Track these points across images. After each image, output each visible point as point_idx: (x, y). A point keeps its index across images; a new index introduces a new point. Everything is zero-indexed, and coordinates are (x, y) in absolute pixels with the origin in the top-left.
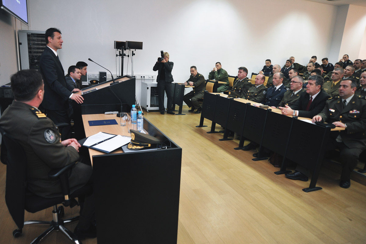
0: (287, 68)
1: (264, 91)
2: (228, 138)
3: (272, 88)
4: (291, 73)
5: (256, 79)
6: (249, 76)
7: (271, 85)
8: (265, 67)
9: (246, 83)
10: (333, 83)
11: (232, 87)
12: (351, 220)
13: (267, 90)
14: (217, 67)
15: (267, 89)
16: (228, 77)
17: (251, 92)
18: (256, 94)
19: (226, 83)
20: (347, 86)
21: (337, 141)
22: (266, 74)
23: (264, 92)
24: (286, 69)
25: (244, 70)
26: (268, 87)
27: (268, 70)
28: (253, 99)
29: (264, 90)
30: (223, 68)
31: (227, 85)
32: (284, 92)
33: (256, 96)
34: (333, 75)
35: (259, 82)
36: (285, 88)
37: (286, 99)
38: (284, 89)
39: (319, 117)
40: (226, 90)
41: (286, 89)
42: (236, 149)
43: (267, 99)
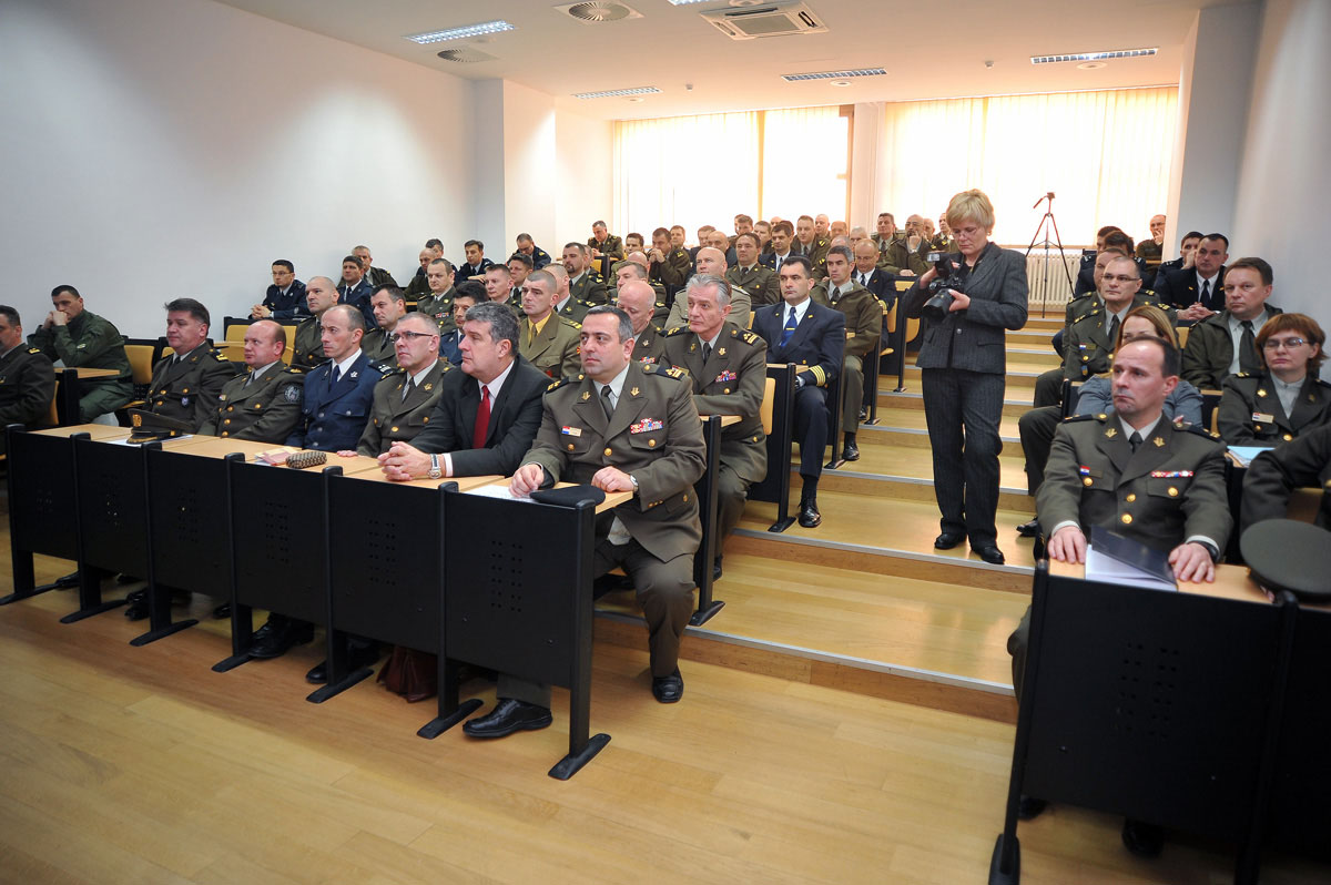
0: (353, 288)
1: (291, 389)
2: (175, 620)
3: (321, 373)
4: (381, 305)
5: (246, 341)
6: (215, 332)
7: (313, 358)
8: (273, 290)
9: (207, 364)
10: (531, 325)
11: (148, 386)
12: (746, 836)
13: (302, 384)
14: (61, 307)
15: (302, 378)
16: (122, 347)
17: (234, 398)
18: (258, 406)
19: (117, 372)
20: (608, 338)
21: (614, 542)
22: (283, 318)
23: (291, 393)
24: (350, 289)
25: (187, 309)
26: (305, 371)
27: (287, 300)
28: (248, 429)
29: (289, 383)
30: (89, 307)
31: (121, 380)
32: (374, 384)
33: (259, 414)
34: (527, 296)
35: (261, 351)
36: (375, 367)
37: (383, 411)
38: (372, 370)
39: (532, 472)
40: (123, 400)
41: (379, 370)
42: (220, 668)
43: (312, 420)
